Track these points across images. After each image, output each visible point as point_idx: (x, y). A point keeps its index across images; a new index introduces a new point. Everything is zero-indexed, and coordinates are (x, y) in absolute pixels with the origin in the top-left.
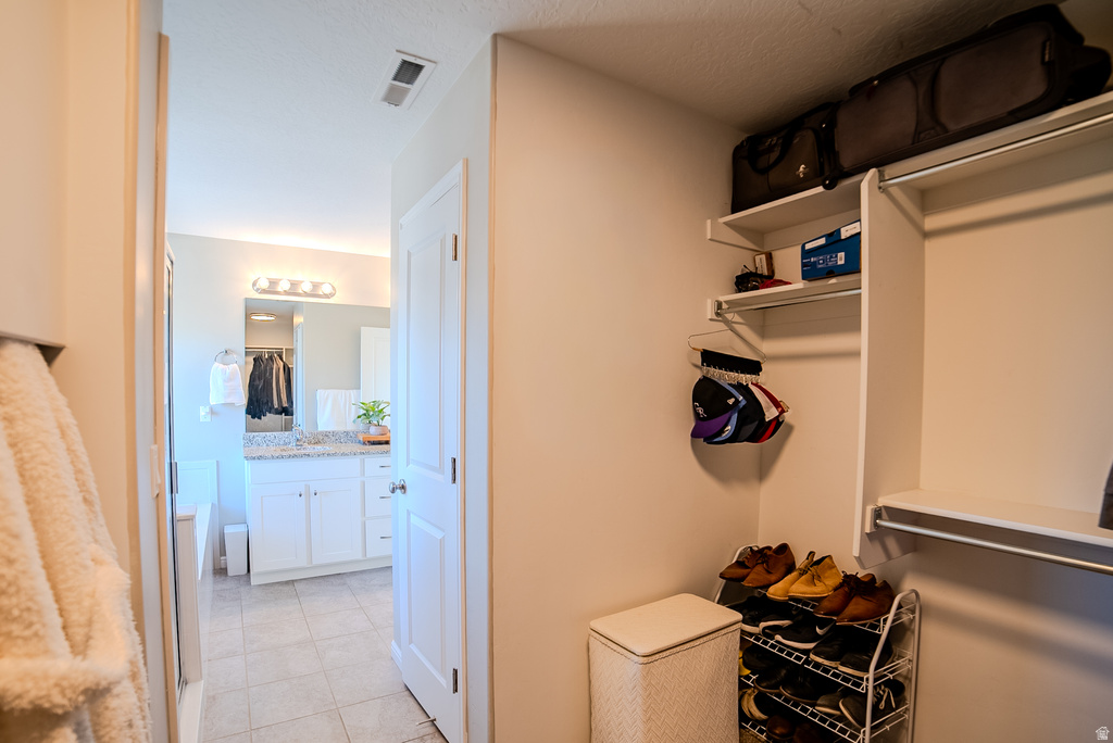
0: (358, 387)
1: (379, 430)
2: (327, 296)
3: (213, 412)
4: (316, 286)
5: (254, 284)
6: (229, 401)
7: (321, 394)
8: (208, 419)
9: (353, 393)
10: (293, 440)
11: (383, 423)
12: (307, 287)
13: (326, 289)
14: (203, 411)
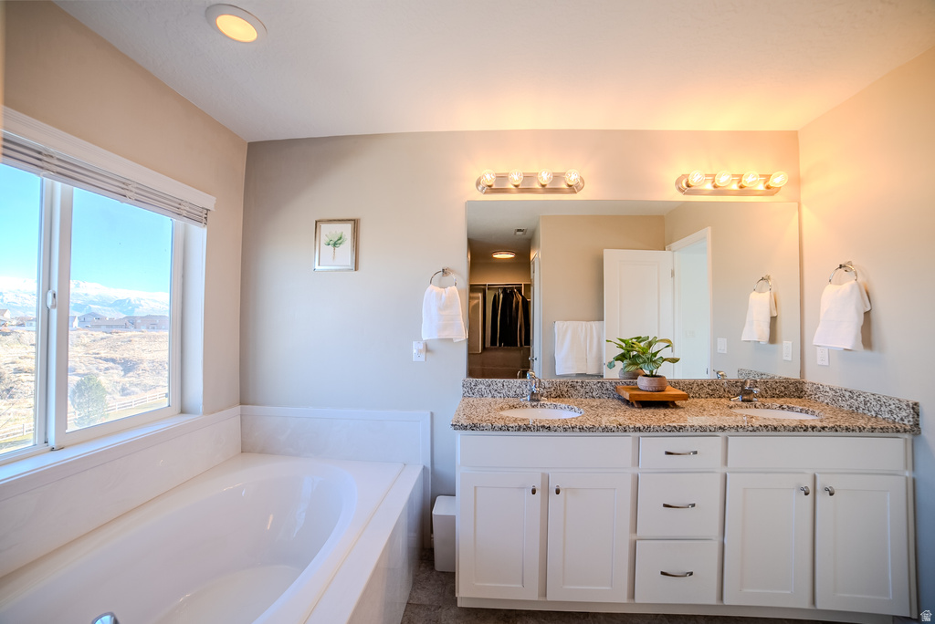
0: (601, 319)
1: (655, 382)
2: (572, 189)
3: (427, 350)
4: (557, 177)
5: (478, 184)
6: (445, 335)
7: (559, 326)
8: (422, 358)
9: (595, 325)
10: (526, 392)
11: (660, 372)
12: (545, 177)
13: (573, 178)
14: (416, 347)
